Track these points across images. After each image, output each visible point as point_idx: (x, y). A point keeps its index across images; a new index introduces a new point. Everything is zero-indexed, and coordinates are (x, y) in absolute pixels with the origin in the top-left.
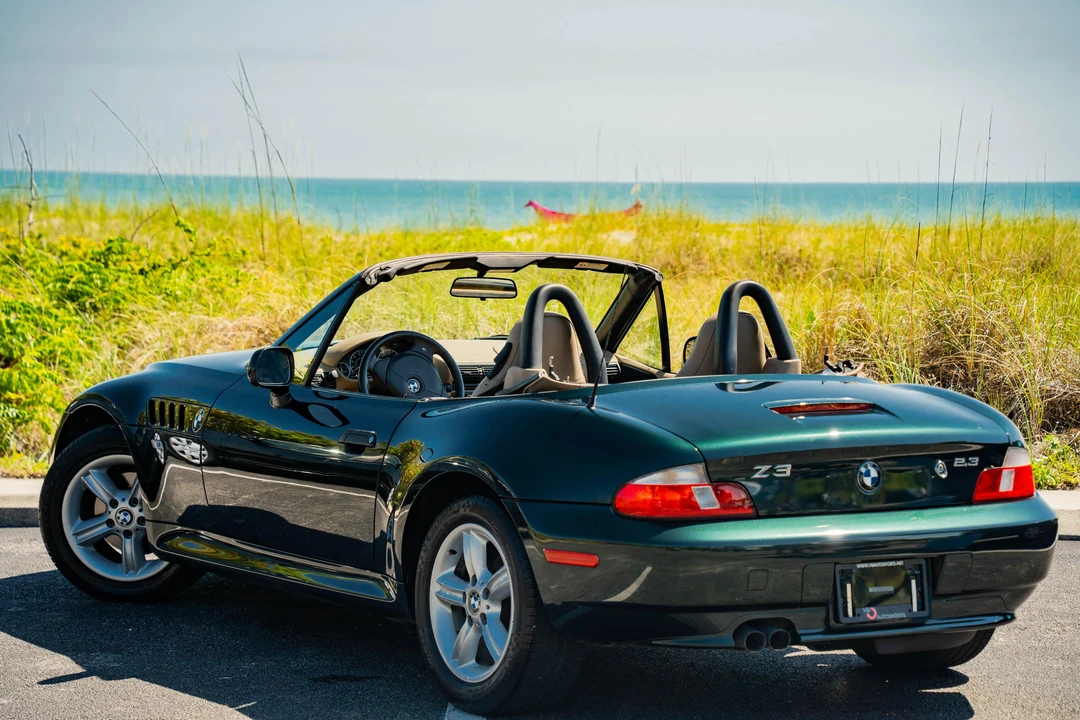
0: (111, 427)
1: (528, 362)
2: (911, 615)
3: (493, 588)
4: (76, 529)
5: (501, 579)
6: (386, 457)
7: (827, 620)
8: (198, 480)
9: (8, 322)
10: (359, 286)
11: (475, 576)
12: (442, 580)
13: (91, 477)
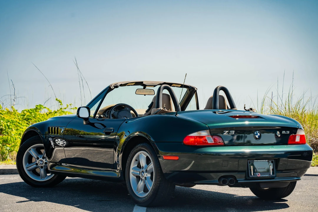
0: (38, 136)
1: (158, 106)
2: (270, 176)
3: (148, 169)
4: (27, 166)
5: (150, 166)
6: (117, 136)
7: (245, 177)
8: (63, 152)
9: (7, 125)
10: (109, 89)
11: (143, 166)
12: (134, 169)
13: (31, 151)
